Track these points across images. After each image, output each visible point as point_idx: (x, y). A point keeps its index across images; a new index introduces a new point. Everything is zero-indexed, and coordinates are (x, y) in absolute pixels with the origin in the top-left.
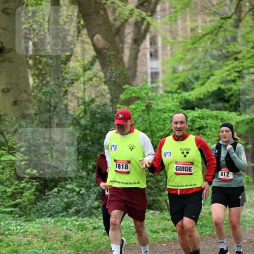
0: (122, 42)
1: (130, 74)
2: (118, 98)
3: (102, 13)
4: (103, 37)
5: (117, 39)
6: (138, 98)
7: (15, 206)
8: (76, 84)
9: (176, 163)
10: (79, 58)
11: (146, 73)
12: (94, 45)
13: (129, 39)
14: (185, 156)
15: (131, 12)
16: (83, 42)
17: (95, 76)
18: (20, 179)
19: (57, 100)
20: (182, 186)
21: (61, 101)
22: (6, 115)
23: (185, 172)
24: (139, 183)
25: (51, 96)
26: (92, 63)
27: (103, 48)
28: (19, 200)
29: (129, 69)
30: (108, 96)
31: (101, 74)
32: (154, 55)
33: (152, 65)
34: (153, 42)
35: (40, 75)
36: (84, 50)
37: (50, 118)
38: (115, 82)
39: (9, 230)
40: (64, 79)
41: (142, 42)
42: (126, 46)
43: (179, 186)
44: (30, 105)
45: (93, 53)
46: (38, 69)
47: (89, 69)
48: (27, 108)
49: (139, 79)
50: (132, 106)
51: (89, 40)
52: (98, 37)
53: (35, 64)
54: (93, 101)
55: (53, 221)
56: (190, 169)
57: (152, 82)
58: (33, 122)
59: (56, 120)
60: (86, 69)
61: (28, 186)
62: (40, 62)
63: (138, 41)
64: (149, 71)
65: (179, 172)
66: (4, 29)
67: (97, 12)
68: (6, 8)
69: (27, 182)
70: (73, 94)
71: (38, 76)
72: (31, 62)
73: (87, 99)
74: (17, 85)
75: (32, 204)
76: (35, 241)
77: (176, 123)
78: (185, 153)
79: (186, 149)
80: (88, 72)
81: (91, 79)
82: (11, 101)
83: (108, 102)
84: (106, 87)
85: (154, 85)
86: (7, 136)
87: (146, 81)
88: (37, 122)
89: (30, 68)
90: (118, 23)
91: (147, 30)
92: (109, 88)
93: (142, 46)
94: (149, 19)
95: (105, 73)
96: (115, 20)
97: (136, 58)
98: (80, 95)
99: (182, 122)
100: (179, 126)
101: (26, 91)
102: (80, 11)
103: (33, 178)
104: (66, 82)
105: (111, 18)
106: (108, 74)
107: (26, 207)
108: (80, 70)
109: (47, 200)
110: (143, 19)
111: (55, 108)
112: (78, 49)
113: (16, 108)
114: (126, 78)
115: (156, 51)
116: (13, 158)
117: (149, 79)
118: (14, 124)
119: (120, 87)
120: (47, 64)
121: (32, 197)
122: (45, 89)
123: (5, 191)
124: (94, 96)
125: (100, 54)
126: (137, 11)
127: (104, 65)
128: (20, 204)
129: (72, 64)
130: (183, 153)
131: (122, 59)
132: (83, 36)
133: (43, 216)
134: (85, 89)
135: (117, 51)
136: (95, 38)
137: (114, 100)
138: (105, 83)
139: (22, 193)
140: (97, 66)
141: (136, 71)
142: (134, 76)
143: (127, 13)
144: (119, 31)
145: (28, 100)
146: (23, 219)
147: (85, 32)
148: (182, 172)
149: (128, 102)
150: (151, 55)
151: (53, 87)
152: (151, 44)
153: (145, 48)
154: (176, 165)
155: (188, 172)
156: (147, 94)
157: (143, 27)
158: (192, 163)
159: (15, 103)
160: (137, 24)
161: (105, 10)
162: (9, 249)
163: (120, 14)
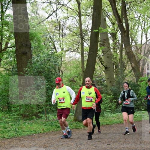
0: (139, 65)
1: (141, 74)
2: (138, 80)
3: (134, 57)
4: (134, 64)
5: (138, 64)
6: (144, 80)
7: (110, 109)
8: (127, 77)
9: (86, 97)
10: (128, 70)
11: (146, 74)
12: (132, 66)
13: (141, 64)
14: (90, 95)
15: (142, 57)
16: (129, 65)
17: (132, 74)
18: (111, 102)
19: (122, 81)
20: (88, 106)
21: (123, 81)
22: (108, 85)
23: (90, 101)
24: (68, 106)
25: (120, 80)
26: (131, 71)
27: (134, 67)
28: (111, 108)
29: (141, 73)
30: (136, 80)
31: (134, 74)
32: (148, 69)
33: (147, 71)
34: (148, 65)
35: (117, 74)
36: (129, 67)
37: (120, 86)
38: (137, 76)
39: (108, 116)
40: (124, 75)
41: (145, 65)
42: (140, 66)
43: (87, 106)
44: (114, 82)
45: (131, 68)
46: (117, 73)
47: (130, 73)
48: (114, 83)
49: (144, 76)
50: (142, 83)
51: (130, 65)
52: (133, 64)
53: (116, 71)
54: (131, 81)
55: (120, 114)
56: (92, 100)
57: (147, 76)
58: (115, 87)
59: (121, 87)
60: (129, 73)
61: (114, 104)
62: (117, 71)
63: (144, 65)
64: (147, 73)
65: (87, 100)
66: (107, 62)
67: (132, 57)
68: (108, 56)
69: (114, 103)
70: (126, 79)
71: (116, 75)
72: (114, 71)
73: (130, 81)
74: (111, 77)
75: (115, 109)
76: (116, 119)
77: (87, 81)
78: (90, 94)
79: (90, 92)
80: (130, 74)
81: (131, 75)
82: (109, 81)
83: (135, 81)
84: (135, 77)
85: (148, 77)
86: (108, 91)
87: (146, 76)
88: (116, 87)
89: (114, 72)
90: (138, 60)
91: (146, 62)
92: (136, 78)
93: (145, 66)
94: (147, 59)
95: (135, 74)
96: (137, 59)
97: (143, 69)
98: (128, 80)
99: (88, 81)
100: (87, 82)
101: (113, 79)
102: (128, 57)
103: (115, 102)
104: (124, 76)
105: (136, 59)
106: (136, 74)
107: (113, 110)
108: (128, 73)
109: (119, 108)
110: (145, 59)
111: (121, 83)
112: (127, 67)
113: (111, 83)
114: (140, 75)
115: (149, 68)
116: (110, 97)
117: (147, 75)
118: (110, 88)
119: (139, 77)
120: (119, 71)
121: (115, 107)
122: (118, 78)
123: (108, 106)
124: (131, 80)
125: (133, 68)
126: (143, 57)
127: (134, 72)
128: (111, 109)
129: (126, 71)
130: (89, 93)
131: (139, 70)
132: (129, 64)
133: (118, 112)
134: (129, 78)
135: (138, 68)
136: (132, 64)
137: (137, 81)
138: (135, 76)
139: (112, 106)
140: (133, 72)
141: (143, 73)
142: (143, 74)
143: (141, 57)
144: (139, 62)
145: (114, 81)
146: (112, 113)
147: (129, 62)
148: (89, 101)
149: (141, 81)
150: (147, 69)
151: (121, 77)
152: (147, 66)
153: (146, 67)
154: (86, 98)
155: (91, 101)
156: (146, 79)
157: (145, 61)
158: (93, 97)
159: (110, 82)
160: (144, 60)
161: (135, 57)
162: (109, 121)
163: (139, 58)
